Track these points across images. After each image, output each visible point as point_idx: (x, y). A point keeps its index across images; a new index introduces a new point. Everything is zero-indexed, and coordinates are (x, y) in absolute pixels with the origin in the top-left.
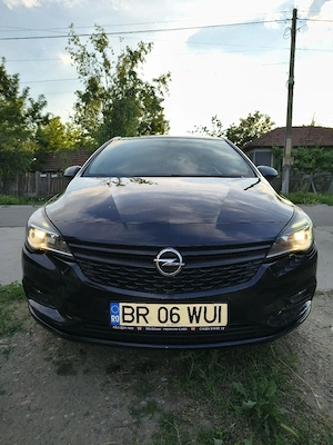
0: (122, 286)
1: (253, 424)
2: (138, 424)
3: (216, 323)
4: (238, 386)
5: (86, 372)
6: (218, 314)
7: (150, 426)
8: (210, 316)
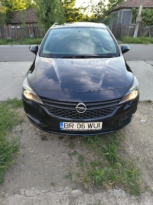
0: (64, 116)
1: (108, 159)
2: (71, 159)
3: (98, 128)
4: (104, 146)
5: (51, 139)
6: (98, 125)
7: (75, 160)
8: (96, 126)
